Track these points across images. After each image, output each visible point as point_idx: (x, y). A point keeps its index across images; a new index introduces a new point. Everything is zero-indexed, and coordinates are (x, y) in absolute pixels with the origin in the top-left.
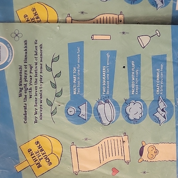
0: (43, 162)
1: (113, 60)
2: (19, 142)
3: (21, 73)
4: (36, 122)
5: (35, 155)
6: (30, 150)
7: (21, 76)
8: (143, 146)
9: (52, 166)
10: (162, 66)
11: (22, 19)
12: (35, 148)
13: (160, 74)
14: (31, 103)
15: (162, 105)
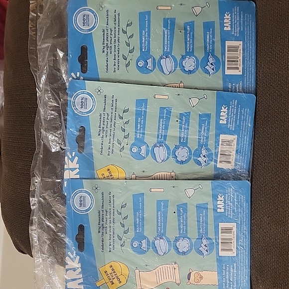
0: (115, 281)
1: (166, 206)
2: (98, 265)
3: (99, 215)
4: (110, 251)
5: (109, 275)
6: (106, 272)
7: (99, 218)
8: (190, 273)
9: (121, 284)
10: (204, 212)
11: (100, 176)
12: (109, 271)
13: (203, 218)
14: (106, 237)
15: (205, 242)
